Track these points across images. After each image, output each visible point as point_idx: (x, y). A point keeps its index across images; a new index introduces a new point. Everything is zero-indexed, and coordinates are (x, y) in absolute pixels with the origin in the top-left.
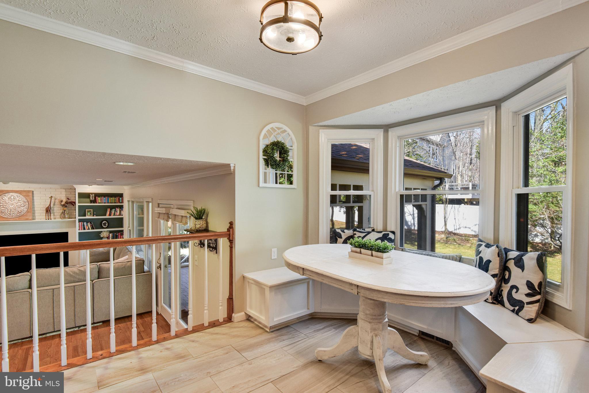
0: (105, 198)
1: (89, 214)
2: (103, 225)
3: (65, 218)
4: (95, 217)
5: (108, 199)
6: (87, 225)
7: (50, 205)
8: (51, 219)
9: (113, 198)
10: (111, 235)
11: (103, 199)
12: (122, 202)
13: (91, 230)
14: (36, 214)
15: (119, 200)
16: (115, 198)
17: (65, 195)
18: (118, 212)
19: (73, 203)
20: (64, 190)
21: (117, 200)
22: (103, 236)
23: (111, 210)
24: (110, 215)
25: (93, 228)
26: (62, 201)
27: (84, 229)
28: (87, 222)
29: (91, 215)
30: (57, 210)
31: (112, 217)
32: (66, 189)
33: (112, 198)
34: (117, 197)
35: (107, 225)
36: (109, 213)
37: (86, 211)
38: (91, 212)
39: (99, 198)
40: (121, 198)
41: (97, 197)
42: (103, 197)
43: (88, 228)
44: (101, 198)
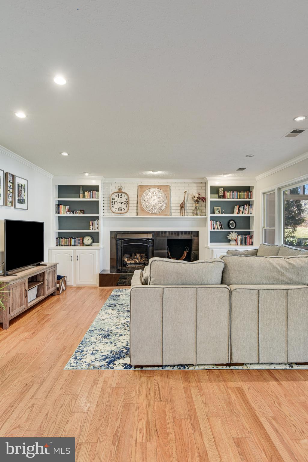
0: (233, 193)
1: (217, 212)
2: (230, 225)
3: (197, 214)
4: (224, 215)
5: (237, 194)
6: (216, 225)
7: (184, 201)
8: (185, 216)
9: (242, 193)
10: (240, 237)
11: (232, 194)
12: (251, 198)
13: (220, 230)
14: (172, 211)
15: (248, 195)
16: (244, 193)
17: (196, 191)
18: (247, 210)
19: (204, 199)
20: (195, 185)
21: (246, 195)
22: (232, 238)
23: (239, 207)
24: (238, 213)
25: (221, 228)
26: (194, 197)
27: (214, 229)
28: (216, 221)
29: (219, 213)
30: (190, 206)
31: (241, 215)
32: (197, 183)
33: (240, 193)
34: (246, 192)
35: (234, 225)
36: (238, 212)
37: (215, 209)
38: (219, 209)
39: (228, 193)
40: (250, 193)
41: (226, 192)
42: (232, 192)
43: (217, 228)
44: (230, 193)
